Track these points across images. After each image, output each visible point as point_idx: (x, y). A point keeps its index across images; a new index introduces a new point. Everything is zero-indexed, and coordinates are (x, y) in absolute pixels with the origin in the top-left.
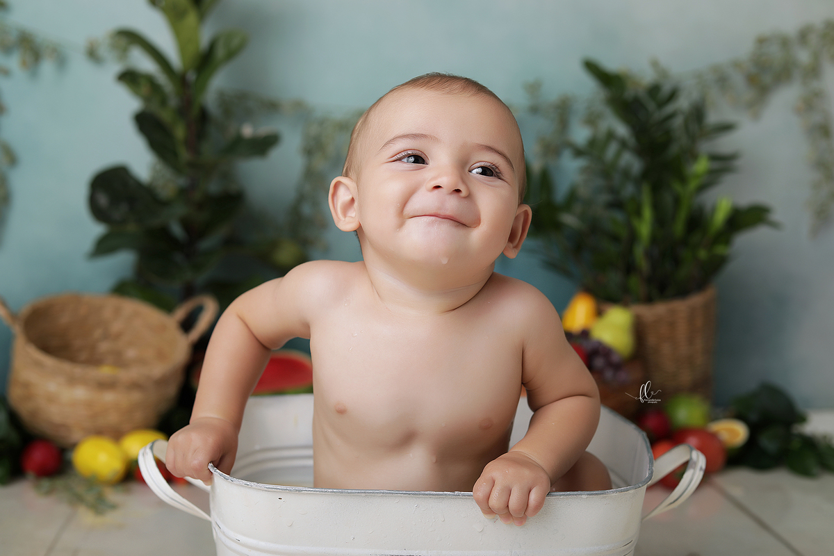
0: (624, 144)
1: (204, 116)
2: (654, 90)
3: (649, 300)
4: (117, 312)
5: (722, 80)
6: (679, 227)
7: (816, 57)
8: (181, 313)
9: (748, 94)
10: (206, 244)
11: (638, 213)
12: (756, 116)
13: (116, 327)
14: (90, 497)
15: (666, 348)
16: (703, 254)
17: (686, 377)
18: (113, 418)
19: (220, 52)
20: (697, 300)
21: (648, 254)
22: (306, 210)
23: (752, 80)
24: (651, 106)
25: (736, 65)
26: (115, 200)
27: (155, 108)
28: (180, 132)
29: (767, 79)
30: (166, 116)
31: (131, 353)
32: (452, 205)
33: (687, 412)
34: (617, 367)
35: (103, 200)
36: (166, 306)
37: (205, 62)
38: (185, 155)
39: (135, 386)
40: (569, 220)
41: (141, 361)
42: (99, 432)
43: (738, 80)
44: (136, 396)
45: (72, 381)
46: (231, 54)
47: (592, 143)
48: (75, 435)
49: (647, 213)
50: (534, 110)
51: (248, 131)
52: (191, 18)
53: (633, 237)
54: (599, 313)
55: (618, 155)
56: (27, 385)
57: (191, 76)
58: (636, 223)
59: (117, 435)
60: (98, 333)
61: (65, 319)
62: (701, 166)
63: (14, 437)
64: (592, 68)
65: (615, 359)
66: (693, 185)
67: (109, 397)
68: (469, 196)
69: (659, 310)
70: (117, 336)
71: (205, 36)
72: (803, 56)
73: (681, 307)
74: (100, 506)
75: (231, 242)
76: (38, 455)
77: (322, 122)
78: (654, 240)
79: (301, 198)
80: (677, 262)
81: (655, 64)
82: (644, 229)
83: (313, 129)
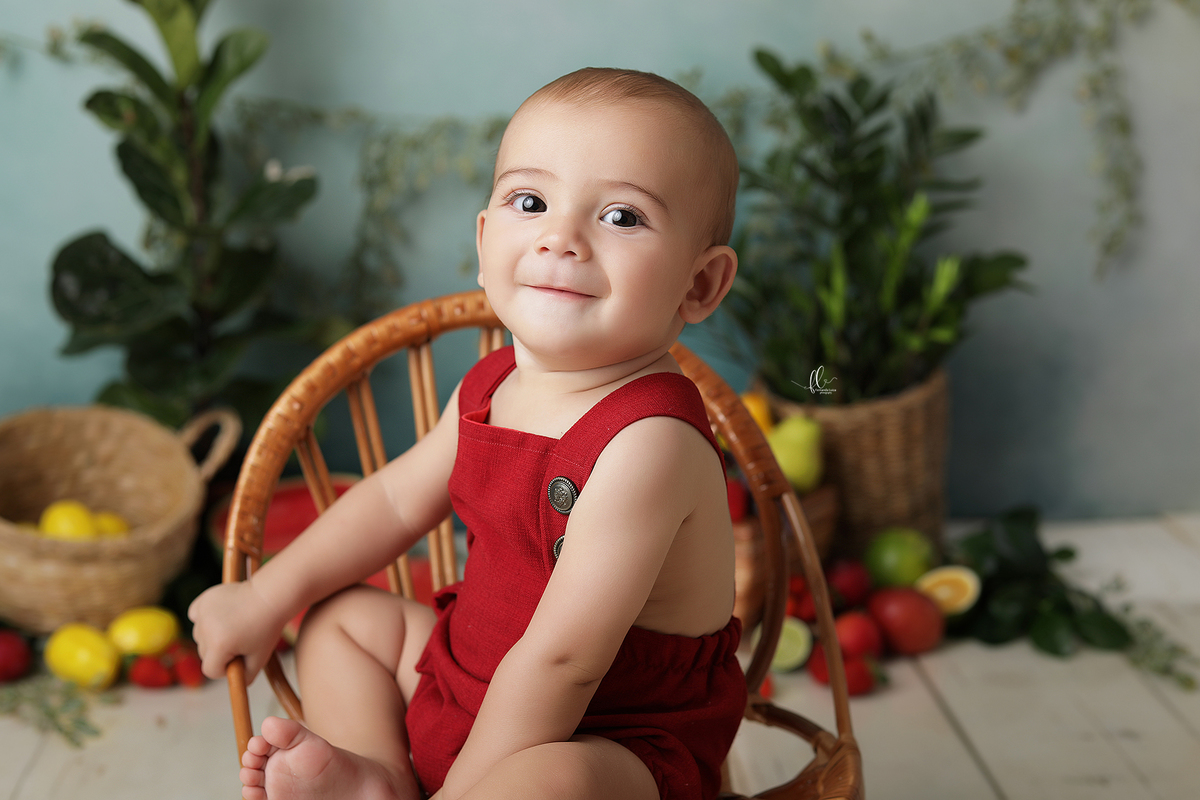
0: (813, 172)
1: (214, 144)
2: (859, 85)
3: (844, 400)
4: (104, 429)
5: (968, 56)
6: (888, 297)
7: (1110, 18)
8: (191, 433)
9: (1008, 75)
10: (223, 330)
11: (827, 283)
12: (1021, 107)
13: (105, 448)
15: (871, 466)
16: (915, 343)
17: (901, 503)
18: (98, 599)
19: (230, 61)
20: (914, 397)
21: (843, 337)
22: (372, 261)
23: (1011, 55)
24: (855, 112)
25: (987, 36)
26: (88, 285)
28: (180, 175)
29: (1036, 53)
30: (158, 153)
31: (128, 483)
32: (565, 272)
33: (898, 555)
35: (70, 284)
36: (172, 421)
37: (211, 73)
38: (191, 210)
39: (123, 556)
41: (142, 493)
42: (81, 618)
43: (993, 57)
44: (128, 568)
45: (39, 553)
46: (245, 66)
48: (48, 623)
49: (839, 280)
51: (273, 171)
52: (184, 17)
53: (821, 316)
54: (776, 419)
55: (807, 184)
57: (191, 94)
58: (823, 295)
59: (103, 621)
60: (80, 459)
61: (32, 444)
62: (917, 211)
64: (766, 61)
66: (905, 240)
67: (91, 573)
68: (590, 257)
69: (861, 413)
70: (108, 461)
71: (206, 41)
72: (1091, 18)
73: (890, 409)
74: (77, 732)
77: (387, 140)
78: (850, 317)
79: (364, 244)
80: (887, 344)
81: (868, 38)
82: (835, 305)
83: (375, 150)
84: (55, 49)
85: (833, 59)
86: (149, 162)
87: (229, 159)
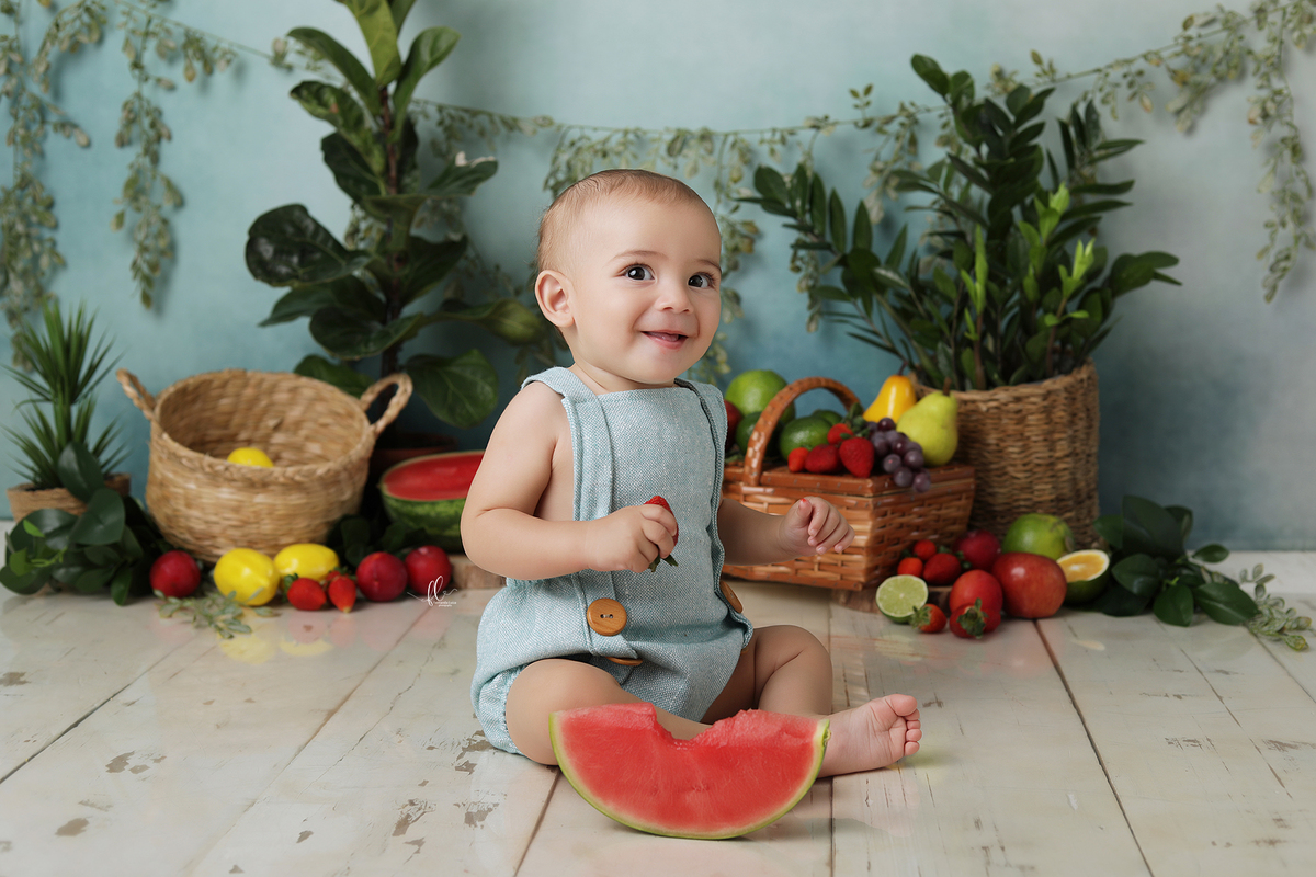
3: (989, 385)
4: (294, 390)
5: (1136, 83)
6: (1029, 282)
7: (1277, 40)
8: (369, 397)
9: (1178, 97)
10: (409, 310)
12: (1190, 130)
13: (295, 413)
14: (221, 620)
16: (1050, 321)
18: (267, 527)
19: (425, 56)
21: (988, 321)
23: (1178, 78)
24: (1012, 118)
25: (1152, 56)
26: (283, 249)
27: (343, 132)
28: (376, 162)
29: (1206, 77)
30: (354, 140)
34: (915, 470)
35: (267, 250)
36: (356, 390)
37: (408, 70)
38: (384, 192)
39: (292, 486)
40: (890, 275)
41: (322, 458)
42: (251, 545)
44: (296, 499)
45: (215, 478)
46: (434, 64)
47: (937, 169)
49: (981, 265)
50: (867, 124)
51: (461, 160)
53: (965, 299)
54: (918, 397)
55: (968, 186)
56: (162, 484)
57: (392, 88)
58: (968, 280)
59: (273, 549)
61: (225, 403)
62: (1059, 201)
63: (133, 542)
64: (926, 69)
65: (912, 458)
66: (1048, 226)
67: (261, 498)
70: (298, 425)
72: (1260, 43)
74: (231, 629)
75: (451, 305)
76: (168, 568)
78: (991, 299)
80: (1027, 326)
81: (1037, 59)
82: (977, 288)
83: (564, 158)
84: (278, 59)
85: (999, 75)
86: (351, 149)
87: (422, 151)
